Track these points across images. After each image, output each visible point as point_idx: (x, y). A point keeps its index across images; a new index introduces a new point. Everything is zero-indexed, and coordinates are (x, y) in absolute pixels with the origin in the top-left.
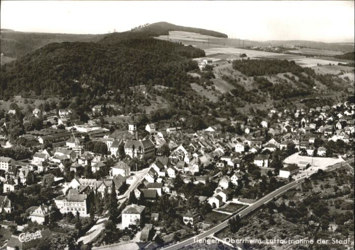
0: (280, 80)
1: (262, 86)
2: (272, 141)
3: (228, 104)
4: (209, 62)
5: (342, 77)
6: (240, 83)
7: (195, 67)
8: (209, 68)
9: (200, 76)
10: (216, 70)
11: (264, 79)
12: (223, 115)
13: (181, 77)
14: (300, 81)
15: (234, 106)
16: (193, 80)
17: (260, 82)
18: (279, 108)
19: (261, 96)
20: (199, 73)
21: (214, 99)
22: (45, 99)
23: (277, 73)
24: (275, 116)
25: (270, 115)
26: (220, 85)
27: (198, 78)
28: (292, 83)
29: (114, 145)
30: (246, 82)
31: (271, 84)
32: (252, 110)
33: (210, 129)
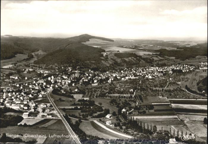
0: (129, 59)
1: (123, 61)
2: (122, 74)
3: (112, 66)
4: (107, 54)
5: (151, 58)
6: (116, 60)
7: (102, 56)
8: (107, 56)
9: (104, 58)
10: (109, 57)
11: (124, 59)
12: (111, 69)
13: (99, 59)
14: (136, 60)
15: (114, 67)
16: (102, 60)
17: (123, 60)
18: (128, 68)
19: (123, 64)
20: (104, 57)
21: (108, 65)
22: (63, 65)
23: (129, 57)
24: (126, 70)
25: (124, 70)
26: (110, 61)
27: (103, 59)
28: (133, 60)
29: (87, 74)
30: (118, 60)
31: (126, 61)
32: (119, 68)
33: (107, 72)
